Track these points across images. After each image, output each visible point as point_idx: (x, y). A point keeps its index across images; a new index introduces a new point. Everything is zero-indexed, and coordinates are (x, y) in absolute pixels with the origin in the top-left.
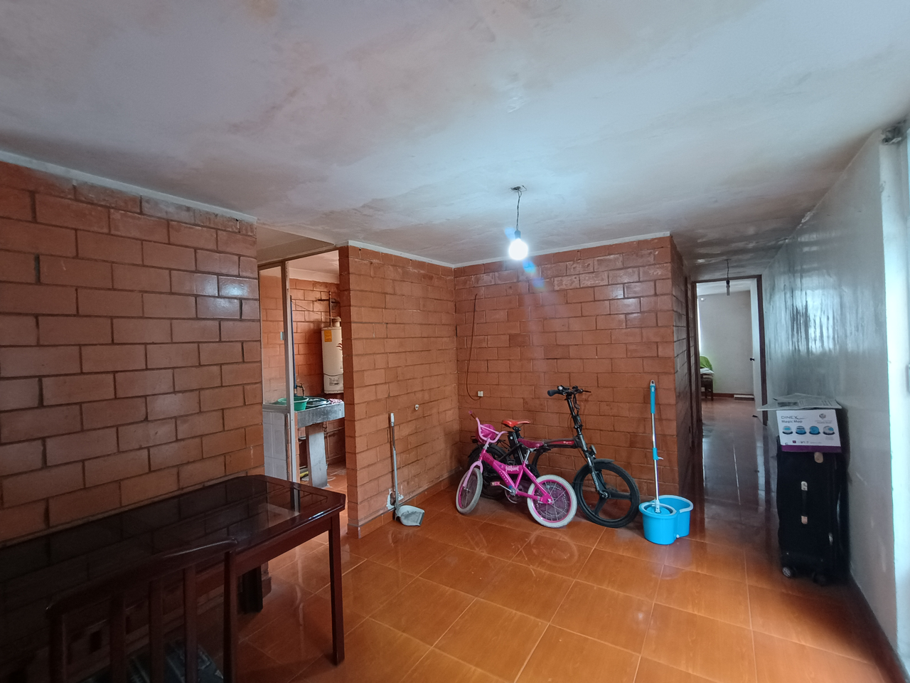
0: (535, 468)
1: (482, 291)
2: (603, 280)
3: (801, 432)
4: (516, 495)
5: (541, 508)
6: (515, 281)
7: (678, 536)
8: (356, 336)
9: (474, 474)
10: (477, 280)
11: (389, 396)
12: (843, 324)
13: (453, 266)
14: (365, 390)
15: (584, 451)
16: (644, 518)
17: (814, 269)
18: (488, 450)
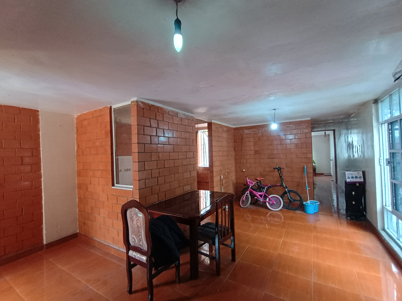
0: (268, 193)
1: (245, 136)
2: (288, 133)
3: (352, 178)
4: (262, 201)
5: (271, 205)
6: (257, 132)
7: (315, 212)
9: (247, 196)
10: (243, 132)
11: (220, 170)
12: (364, 147)
13: (234, 127)
15: (284, 187)
16: (305, 206)
17: (355, 128)
18: (251, 188)
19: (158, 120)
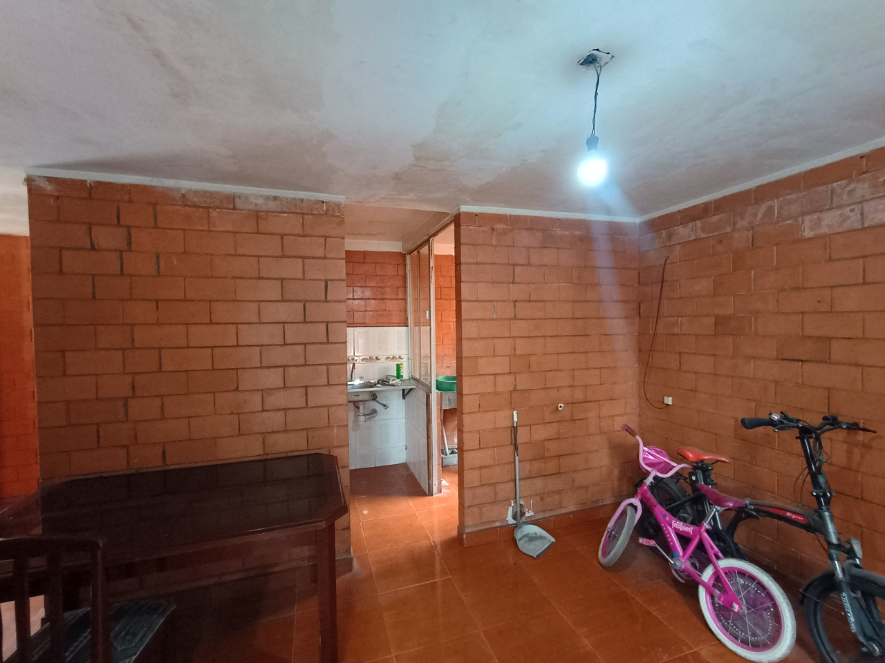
1: (676, 252)
4: (683, 571)
5: (721, 613)
8: (468, 317)
9: (626, 514)
10: (671, 235)
11: (515, 389)
13: (637, 220)
14: (478, 379)
15: (830, 544)
18: (652, 487)
19: (129, 227)
